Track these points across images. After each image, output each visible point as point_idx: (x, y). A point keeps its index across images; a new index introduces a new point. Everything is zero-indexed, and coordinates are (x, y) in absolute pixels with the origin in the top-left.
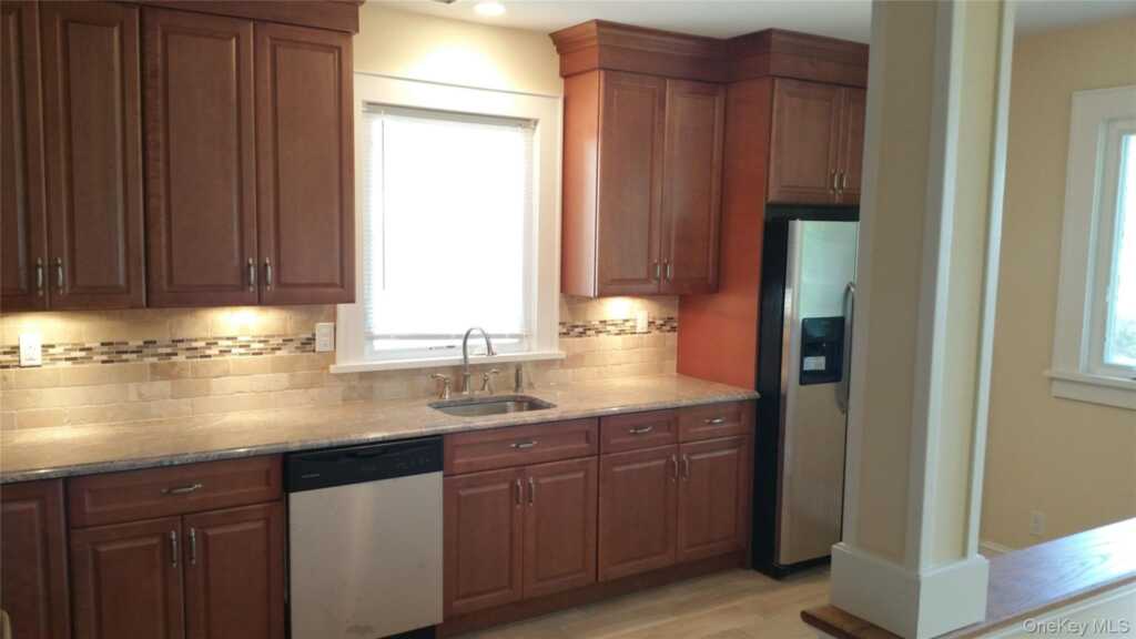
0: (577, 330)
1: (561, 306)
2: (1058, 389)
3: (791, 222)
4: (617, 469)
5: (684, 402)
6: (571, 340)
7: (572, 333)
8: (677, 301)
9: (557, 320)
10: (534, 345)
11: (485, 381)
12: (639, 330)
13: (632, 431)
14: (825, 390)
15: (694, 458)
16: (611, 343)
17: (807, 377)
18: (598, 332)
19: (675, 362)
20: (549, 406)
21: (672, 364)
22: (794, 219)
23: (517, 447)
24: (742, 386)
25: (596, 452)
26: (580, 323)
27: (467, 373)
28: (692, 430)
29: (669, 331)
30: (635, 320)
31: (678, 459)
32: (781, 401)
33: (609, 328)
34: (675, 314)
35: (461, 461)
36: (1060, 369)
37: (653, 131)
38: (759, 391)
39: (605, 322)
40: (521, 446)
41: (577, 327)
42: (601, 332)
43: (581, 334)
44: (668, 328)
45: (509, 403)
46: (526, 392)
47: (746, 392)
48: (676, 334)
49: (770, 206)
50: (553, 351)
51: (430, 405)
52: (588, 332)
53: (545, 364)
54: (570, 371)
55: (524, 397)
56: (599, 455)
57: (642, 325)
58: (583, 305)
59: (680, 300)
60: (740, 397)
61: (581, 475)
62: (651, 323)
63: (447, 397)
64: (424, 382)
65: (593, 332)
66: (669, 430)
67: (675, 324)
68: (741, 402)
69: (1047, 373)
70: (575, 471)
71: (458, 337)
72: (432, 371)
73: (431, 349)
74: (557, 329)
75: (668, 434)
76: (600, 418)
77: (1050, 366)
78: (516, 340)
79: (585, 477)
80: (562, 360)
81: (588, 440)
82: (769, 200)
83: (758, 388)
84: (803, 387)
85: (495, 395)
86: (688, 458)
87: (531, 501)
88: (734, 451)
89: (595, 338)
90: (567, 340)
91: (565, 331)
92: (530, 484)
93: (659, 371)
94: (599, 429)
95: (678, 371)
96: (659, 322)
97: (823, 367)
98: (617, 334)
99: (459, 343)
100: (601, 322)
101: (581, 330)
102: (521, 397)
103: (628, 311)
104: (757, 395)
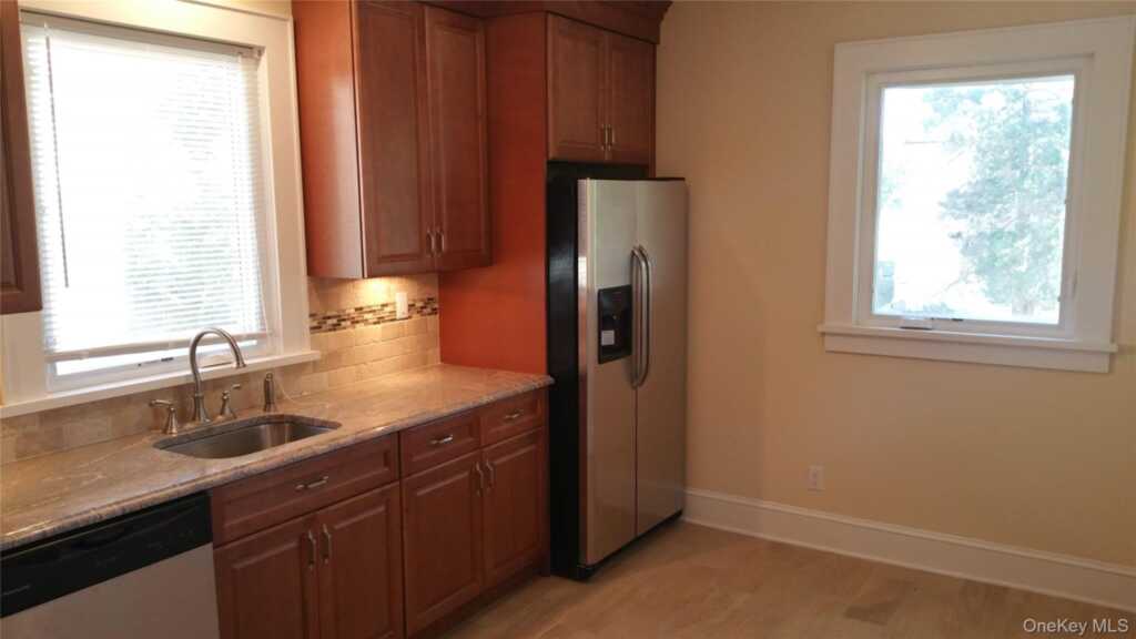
0: (330, 322)
1: (310, 290)
2: (831, 344)
3: (581, 181)
4: (421, 492)
5: (485, 399)
6: (323, 334)
7: (324, 327)
8: (436, 280)
9: (306, 311)
10: (280, 346)
11: (224, 401)
12: (399, 315)
13: (435, 442)
14: (617, 366)
15: (497, 462)
16: (370, 334)
17: (605, 354)
18: (355, 322)
19: (438, 350)
20: (335, 426)
21: (435, 352)
22: (585, 178)
23: (306, 488)
24: (533, 372)
25: (397, 475)
26: (334, 313)
27: (200, 395)
28: (493, 430)
29: (429, 314)
30: (394, 304)
31: (481, 467)
32: (581, 384)
33: (367, 316)
34: (435, 294)
35: (233, 522)
36: (831, 324)
37: (414, 69)
38: (552, 375)
39: (361, 309)
40: (311, 486)
41: (329, 318)
42: (357, 322)
43: (335, 327)
44: (428, 310)
45: (262, 427)
46: (281, 410)
47: (539, 379)
48: (438, 316)
49: (552, 164)
50: (303, 351)
51: (155, 446)
52: (343, 324)
53: (295, 370)
54: (325, 374)
55: (282, 416)
56: (400, 478)
57: (401, 309)
58: (335, 290)
59: (439, 277)
60: (536, 385)
61: (381, 509)
62: (411, 306)
63: (174, 431)
64: (135, 414)
65: (349, 323)
66: (471, 435)
67: (436, 306)
68: (536, 391)
69: (820, 329)
70: (374, 506)
71: (179, 345)
72: (148, 397)
73: (140, 365)
74: (307, 323)
75: (470, 440)
76: (398, 432)
77: (822, 322)
78: (254, 342)
79: (387, 511)
80: (314, 362)
81: (387, 463)
82: (551, 155)
83: (550, 373)
84: (603, 366)
85: (240, 419)
86: (492, 465)
87: (326, 556)
88: (532, 447)
89: (351, 330)
90: (321, 335)
91: (315, 324)
92: (323, 534)
93: (422, 364)
94: (398, 447)
95: (442, 360)
96: (419, 304)
97: (612, 342)
98: (375, 323)
99: (186, 352)
100: (356, 309)
101: (335, 321)
102: (276, 417)
103: (383, 293)
104: (550, 380)
